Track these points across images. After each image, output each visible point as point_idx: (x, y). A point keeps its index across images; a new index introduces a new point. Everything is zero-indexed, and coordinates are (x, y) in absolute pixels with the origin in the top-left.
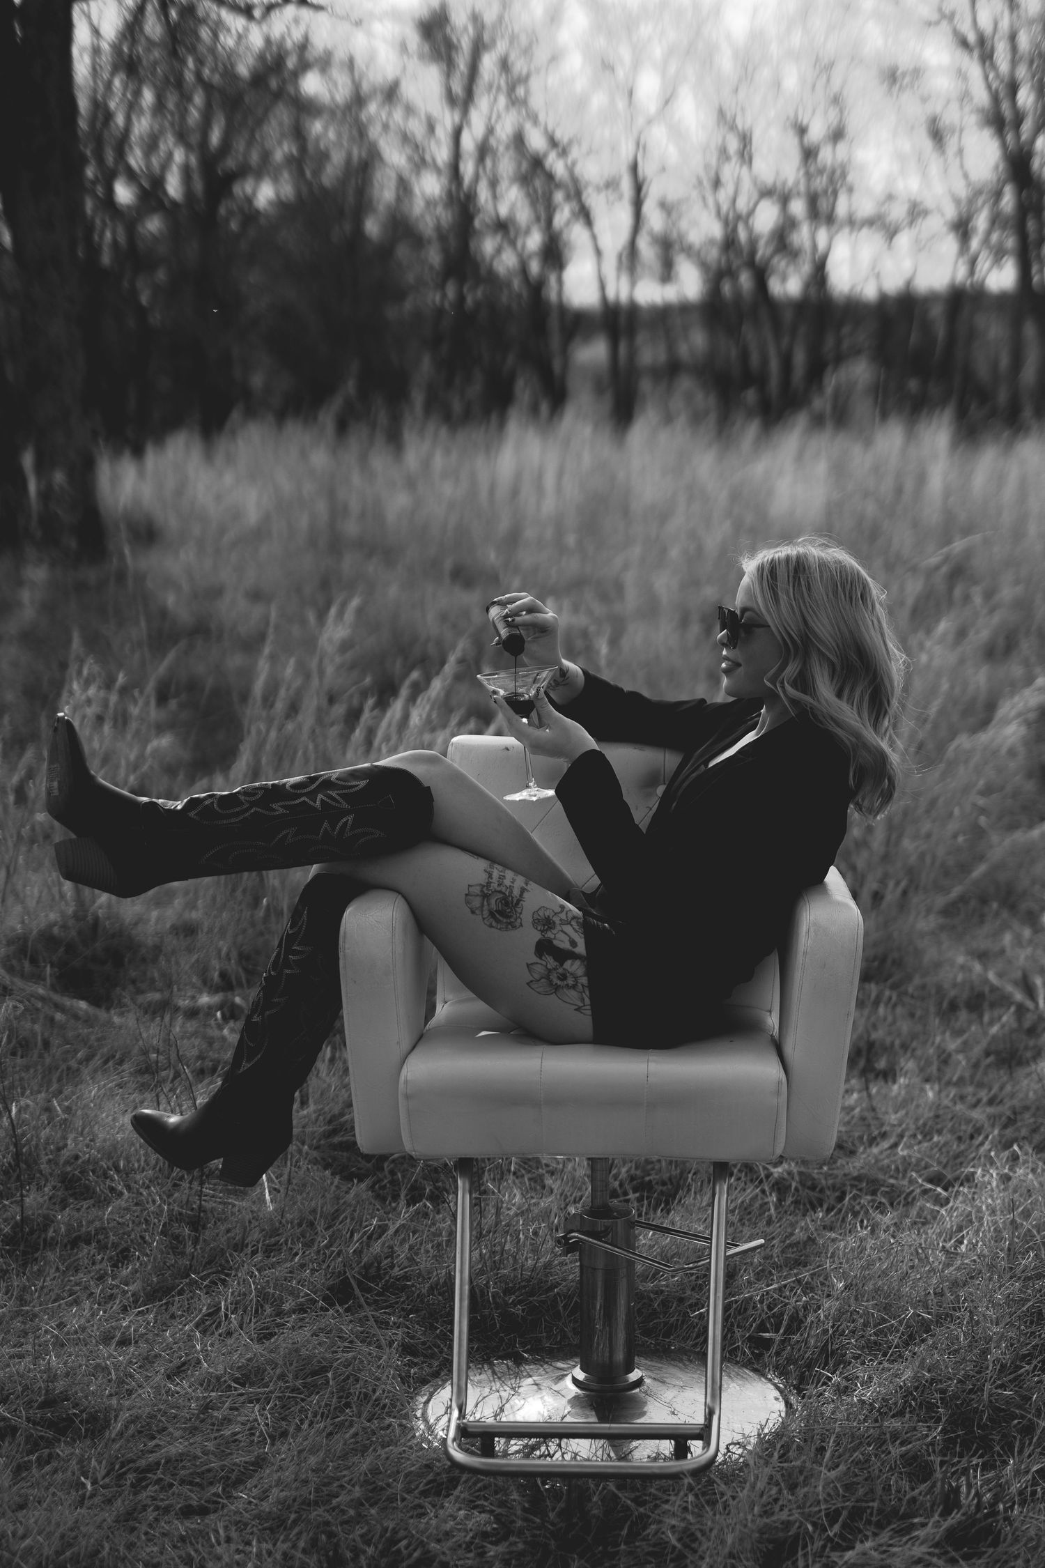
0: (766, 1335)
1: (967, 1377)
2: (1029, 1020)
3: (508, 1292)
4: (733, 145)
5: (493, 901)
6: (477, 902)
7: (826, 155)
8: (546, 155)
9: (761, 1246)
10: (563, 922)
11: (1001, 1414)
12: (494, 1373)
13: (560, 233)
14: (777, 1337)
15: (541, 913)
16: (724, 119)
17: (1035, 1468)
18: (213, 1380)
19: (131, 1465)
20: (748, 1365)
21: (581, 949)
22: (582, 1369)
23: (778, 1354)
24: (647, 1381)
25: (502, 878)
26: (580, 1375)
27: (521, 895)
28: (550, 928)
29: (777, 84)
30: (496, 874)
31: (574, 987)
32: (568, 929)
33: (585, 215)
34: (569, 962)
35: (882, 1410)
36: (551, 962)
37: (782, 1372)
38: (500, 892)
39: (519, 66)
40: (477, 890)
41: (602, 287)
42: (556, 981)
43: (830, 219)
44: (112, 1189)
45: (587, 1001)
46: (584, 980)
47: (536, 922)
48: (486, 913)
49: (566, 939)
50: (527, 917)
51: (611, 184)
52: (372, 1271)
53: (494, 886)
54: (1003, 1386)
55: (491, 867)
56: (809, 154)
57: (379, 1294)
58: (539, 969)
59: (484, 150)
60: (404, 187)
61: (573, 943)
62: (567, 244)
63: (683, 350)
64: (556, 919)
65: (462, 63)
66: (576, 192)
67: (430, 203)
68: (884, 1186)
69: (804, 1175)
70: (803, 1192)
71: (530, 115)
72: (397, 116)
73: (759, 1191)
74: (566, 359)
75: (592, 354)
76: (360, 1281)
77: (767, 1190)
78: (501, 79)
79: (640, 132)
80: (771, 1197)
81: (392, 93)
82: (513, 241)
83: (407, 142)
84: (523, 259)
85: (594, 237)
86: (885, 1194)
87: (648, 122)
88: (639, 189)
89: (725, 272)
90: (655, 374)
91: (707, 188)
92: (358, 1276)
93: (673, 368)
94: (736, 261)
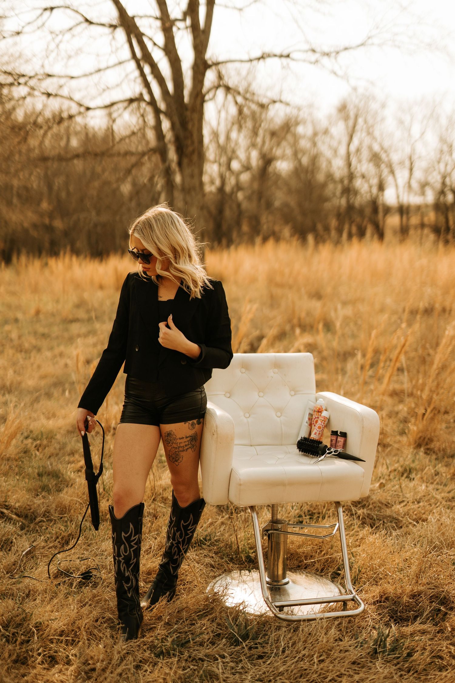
0: (339, 572)
3: (251, 548)
4: (445, 148)
8: (381, 152)
13: (384, 179)
14: (342, 572)
16: (443, 140)
26: (268, 579)
33: (392, 172)
39: (370, 122)
41: (398, 197)
51: (401, 163)
57: (208, 546)
59: (358, 150)
60: (329, 162)
62: (383, 182)
63: (426, 220)
65: (351, 123)
66: (390, 166)
67: (339, 168)
68: (396, 520)
69: (369, 514)
70: (368, 520)
71: (374, 138)
72: (327, 139)
73: (351, 519)
74: (384, 222)
75: (394, 221)
76: (202, 541)
77: (355, 518)
78: (365, 126)
79: (413, 145)
80: (356, 521)
81: (326, 132)
82: (368, 181)
83: (330, 147)
84: (371, 187)
85: (395, 180)
86: (396, 523)
87: (416, 141)
88: (411, 164)
89: (442, 192)
90: (416, 228)
91: (436, 164)
92: (202, 539)
93: (422, 225)
94: (446, 189)
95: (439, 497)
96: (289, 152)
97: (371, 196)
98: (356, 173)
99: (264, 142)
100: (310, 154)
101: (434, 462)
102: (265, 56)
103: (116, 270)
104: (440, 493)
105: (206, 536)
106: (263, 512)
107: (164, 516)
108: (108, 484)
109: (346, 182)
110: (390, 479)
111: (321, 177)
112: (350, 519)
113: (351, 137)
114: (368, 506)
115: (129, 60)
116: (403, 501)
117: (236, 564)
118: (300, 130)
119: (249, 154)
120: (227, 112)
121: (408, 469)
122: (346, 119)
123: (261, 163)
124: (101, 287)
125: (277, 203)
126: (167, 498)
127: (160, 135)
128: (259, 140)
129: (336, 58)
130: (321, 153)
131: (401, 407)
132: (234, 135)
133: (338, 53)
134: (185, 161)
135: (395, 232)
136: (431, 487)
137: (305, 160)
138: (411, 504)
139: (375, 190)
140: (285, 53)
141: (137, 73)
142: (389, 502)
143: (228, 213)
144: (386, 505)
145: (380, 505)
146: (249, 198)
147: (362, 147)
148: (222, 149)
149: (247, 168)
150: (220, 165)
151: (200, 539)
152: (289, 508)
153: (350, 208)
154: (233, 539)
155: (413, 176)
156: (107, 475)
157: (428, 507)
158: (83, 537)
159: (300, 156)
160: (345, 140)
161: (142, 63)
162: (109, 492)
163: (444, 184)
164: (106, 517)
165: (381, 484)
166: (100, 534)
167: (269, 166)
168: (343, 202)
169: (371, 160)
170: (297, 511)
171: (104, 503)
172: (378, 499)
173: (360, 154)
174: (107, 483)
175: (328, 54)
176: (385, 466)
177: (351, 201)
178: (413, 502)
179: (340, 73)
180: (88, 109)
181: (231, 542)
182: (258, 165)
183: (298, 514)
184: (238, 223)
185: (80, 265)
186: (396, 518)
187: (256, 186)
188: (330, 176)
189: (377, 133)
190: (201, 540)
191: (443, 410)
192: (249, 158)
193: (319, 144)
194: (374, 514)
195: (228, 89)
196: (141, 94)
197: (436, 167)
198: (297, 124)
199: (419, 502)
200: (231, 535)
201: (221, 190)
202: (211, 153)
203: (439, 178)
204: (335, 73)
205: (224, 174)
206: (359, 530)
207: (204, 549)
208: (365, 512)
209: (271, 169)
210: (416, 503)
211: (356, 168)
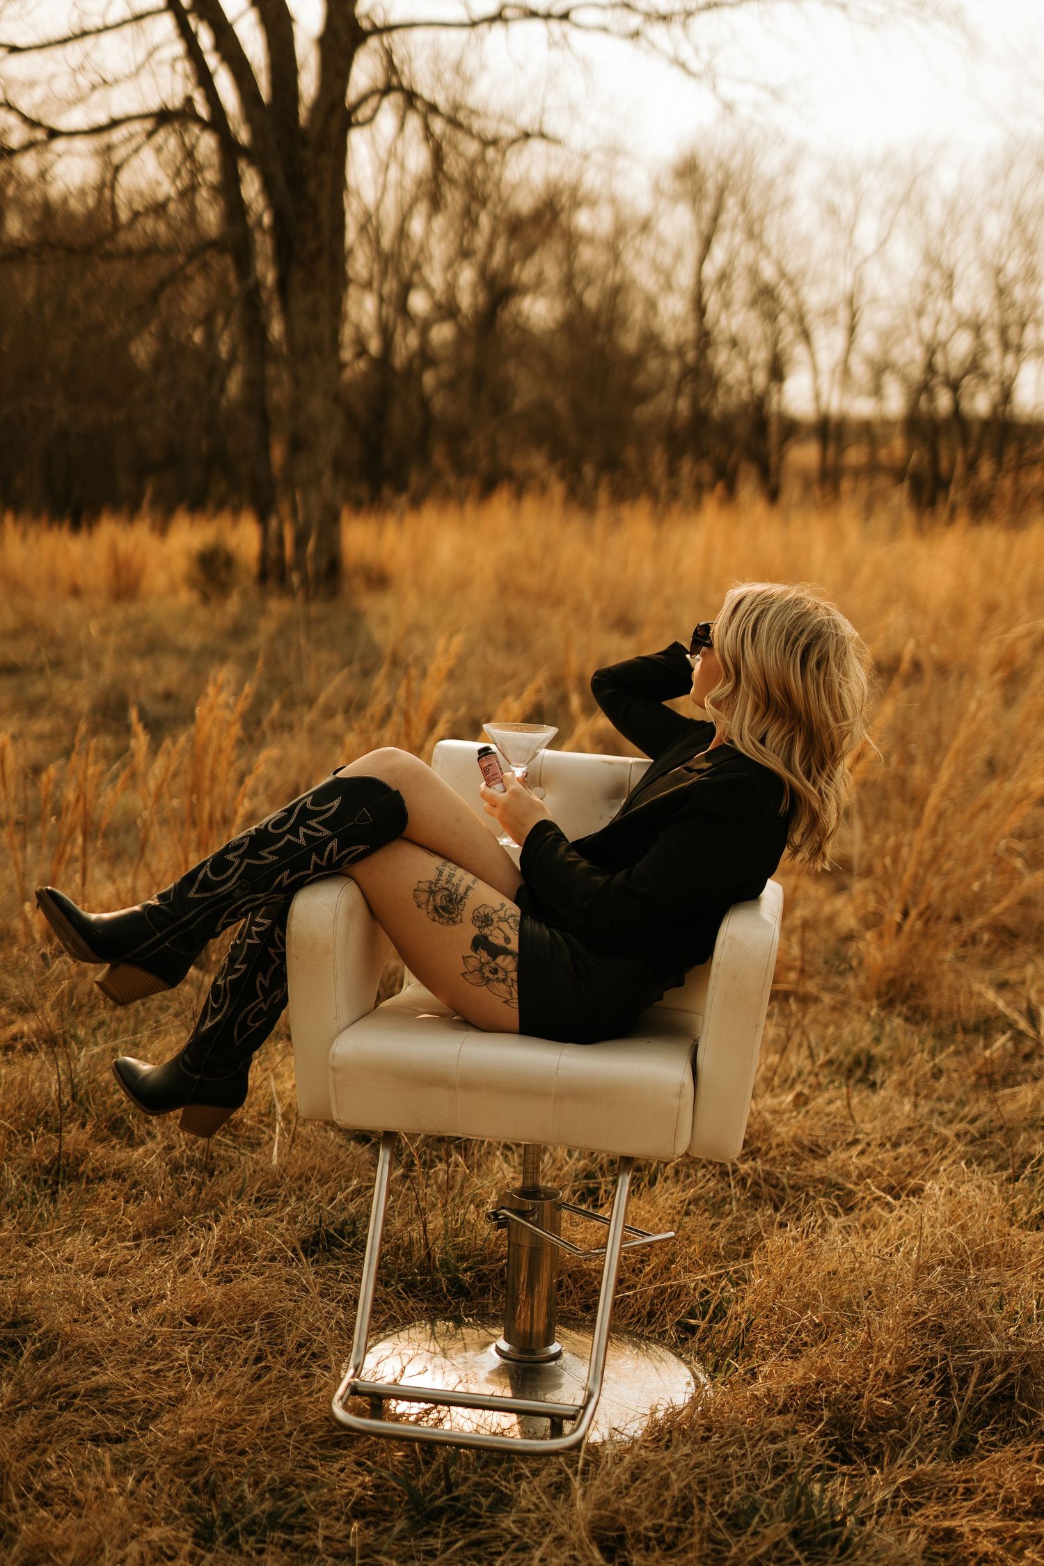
0: (692, 1321)
1: (853, 1383)
2: (1027, 1046)
3: (462, 1258)
4: (937, 280)
5: (438, 897)
6: (423, 897)
7: (1018, 293)
8: (778, 284)
9: (671, 1238)
10: (500, 919)
11: (879, 1423)
12: (433, 1333)
13: (784, 350)
14: (702, 1324)
15: (481, 911)
16: (932, 260)
17: (901, 1480)
18: (169, 1317)
19: (63, 1389)
20: (672, 1348)
21: (514, 946)
22: (506, 1339)
23: (702, 1340)
24: (566, 1355)
25: (451, 875)
26: (505, 1346)
27: (465, 893)
28: (487, 925)
29: (979, 231)
30: (446, 872)
31: (504, 981)
32: (504, 926)
33: (806, 335)
34: (501, 957)
35: (771, 1405)
36: (484, 956)
37: (702, 1360)
38: (447, 889)
39: (756, 206)
40: (425, 886)
41: (817, 396)
42: (487, 974)
43: (1019, 349)
44: (149, 1133)
45: (515, 995)
46: (514, 975)
47: (475, 919)
48: (431, 908)
49: (501, 935)
50: (467, 914)
51: (829, 313)
52: (349, 1229)
53: (442, 883)
54: (885, 1396)
55: (444, 865)
56: (1002, 292)
57: (349, 1250)
58: (474, 962)
59: (724, 277)
60: (651, 305)
61: (507, 940)
62: (785, 358)
63: (884, 455)
64: (495, 917)
65: (708, 207)
66: (800, 318)
67: (674, 320)
68: (840, 1189)
69: (768, 1173)
70: (765, 1189)
71: (764, 249)
72: (649, 247)
73: (722, 1184)
74: (782, 457)
75: (805, 455)
76: (332, 1236)
77: (733, 1184)
78: (741, 219)
79: (858, 268)
80: (735, 1191)
81: (646, 226)
82: (744, 355)
83: (656, 268)
84: (751, 369)
85: (812, 355)
86: (838, 1197)
87: (866, 260)
88: (853, 316)
89: (924, 389)
90: (858, 473)
91: (912, 317)
92: (332, 1231)
93: (872, 468)
94: (934, 382)
95: (948, 1132)
96: (553, 274)
97: (752, 391)
98: (715, 333)
99: (491, 248)
100: (604, 281)
101: (930, 1042)
102: (508, 13)
103: (113, 549)
104: (950, 1122)
105: (344, 1223)
106: (493, 1162)
107: (231, 1168)
108: (85, 1082)
109: (691, 356)
110: (819, 1085)
111: (629, 341)
112: (720, 1185)
113: (707, 244)
114: (767, 1153)
115: (158, 12)
116: (856, 1142)
117: (422, 1300)
118: (583, 220)
119: (456, 276)
120: (402, 166)
121: (863, 1058)
122: (696, 196)
123: (481, 298)
124: (76, 592)
125: (518, 404)
126: (241, 1121)
127: (235, 208)
128: (480, 241)
129: (685, 25)
130: (633, 282)
131: (839, 902)
132: (417, 226)
133: (689, 14)
134: (298, 276)
135: (807, 485)
136: (924, 1108)
137: (592, 298)
138: (878, 1150)
139: (760, 378)
140: (558, 9)
141: (179, 48)
142: (820, 1142)
143: (397, 420)
144: (811, 1151)
145: (797, 1150)
146: (449, 386)
147: (733, 269)
148: (388, 261)
149: (447, 309)
150: (381, 299)
151: (326, 1231)
152: (561, 1153)
153: (700, 418)
154: (416, 1232)
155: (854, 346)
156: (82, 1060)
157: (919, 1159)
158: (15, 1221)
159: (579, 286)
160: (691, 251)
161: (193, 21)
162: (87, 1105)
163: (930, 368)
164: (76, 1170)
165: (799, 1095)
166: (62, 1212)
167: (503, 309)
168: (683, 405)
169: (753, 303)
170: (582, 1163)
171: (74, 1130)
172: (791, 1134)
173: (729, 286)
174: (80, 1082)
175: (664, 18)
176: (805, 1052)
177: (703, 404)
178: (882, 1145)
179: (694, 65)
180: (53, 134)
181: (410, 1238)
182: (474, 306)
183: (584, 1170)
184: (423, 449)
185: (24, 536)
186: (836, 1184)
187: (469, 354)
188: (651, 340)
189: (770, 237)
190: (329, 1236)
191: (948, 912)
192: (451, 287)
193: (628, 257)
194: (784, 1174)
195: (411, 98)
196: (189, 100)
197: (913, 327)
198: (576, 204)
199: (896, 1145)
200: (410, 1222)
201: (383, 362)
202: (360, 264)
203: (918, 354)
204: (683, 66)
205: (391, 323)
206: (744, 1213)
207: (338, 1258)
208: (760, 1168)
209: (505, 316)
210: (888, 1146)
211: (717, 322)
